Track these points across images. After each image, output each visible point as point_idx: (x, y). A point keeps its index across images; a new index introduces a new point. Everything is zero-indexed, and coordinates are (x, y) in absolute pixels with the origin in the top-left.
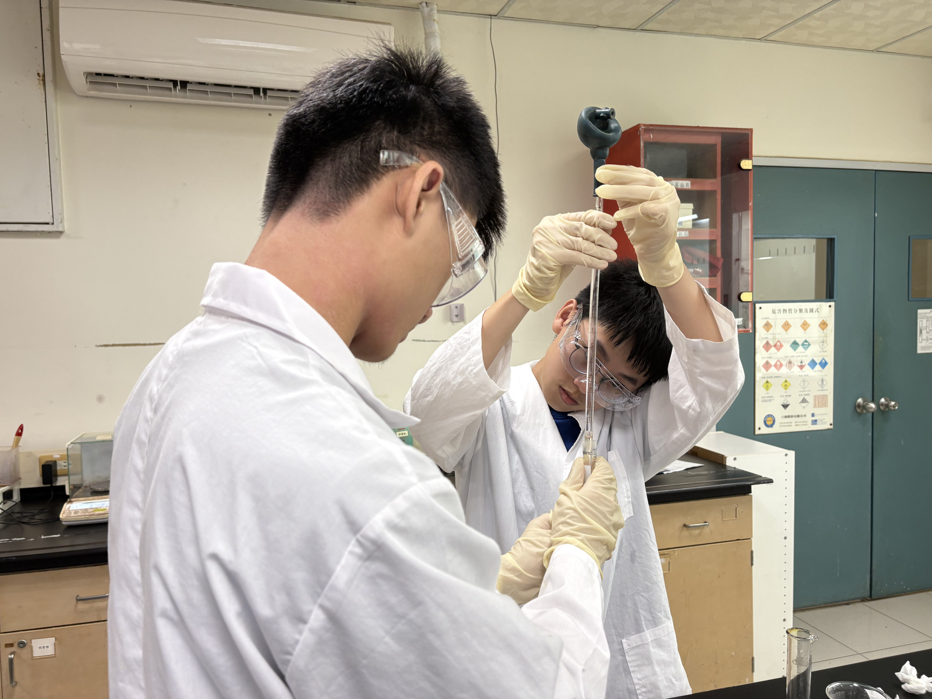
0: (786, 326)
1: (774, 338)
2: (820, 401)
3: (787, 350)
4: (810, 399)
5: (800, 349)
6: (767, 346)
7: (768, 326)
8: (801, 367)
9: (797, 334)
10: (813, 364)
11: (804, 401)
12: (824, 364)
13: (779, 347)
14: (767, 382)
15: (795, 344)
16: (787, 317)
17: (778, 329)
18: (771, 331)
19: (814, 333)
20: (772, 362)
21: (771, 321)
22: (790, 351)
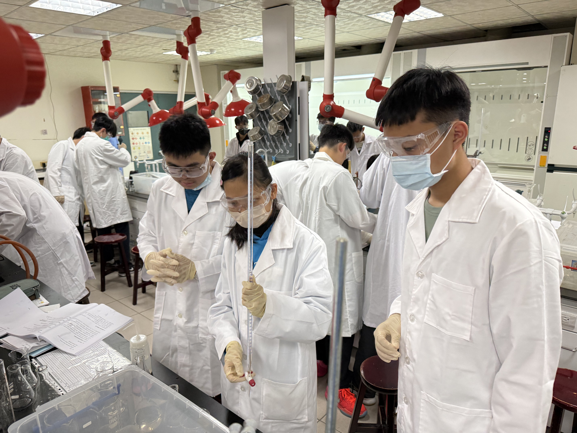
0: (137, 133)
1: (134, 137)
2: (149, 152)
3: (138, 140)
4: (146, 152)
5: (142, 139)
6: (133, 139)
7: (132, 134)
8: (143, 144)
9: (140, 135)
10: (146, 143)
11: (145, 152)
12: (149, 143)
13: (136, 139)
15: (140, 138)
16: (138, 131)
18: (134, 135)
19: (145, 134)
20: (135, 143)
21: (133, 132)
22: (140, 140)
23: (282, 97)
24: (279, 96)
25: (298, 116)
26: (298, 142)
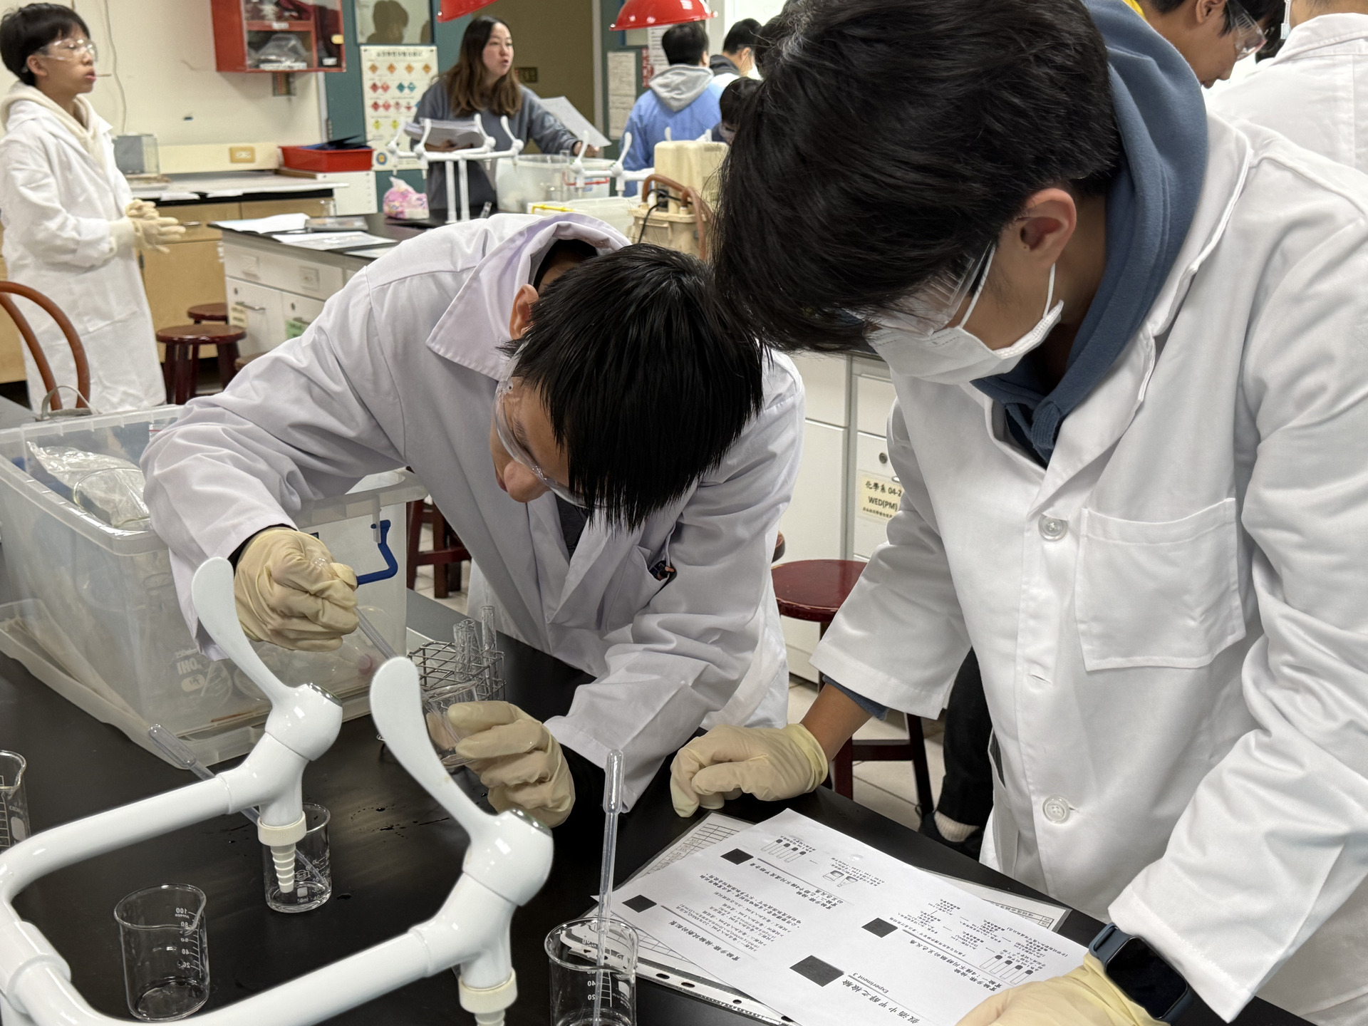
0: (391, 69)
1: (380, 80)
3: (394, 91)
5: (406, 91)
6: (374, 88)
7: (374, 68)
9: (401, 76)
13: (386, 88)
14: (377, 122)
15: (401, 87)
16: (391, 59)
17: (383, 70)
18: (378, 72)
19: (419, 76)
20: (381, 102)
21: (377, 64)
22: (397, 93)
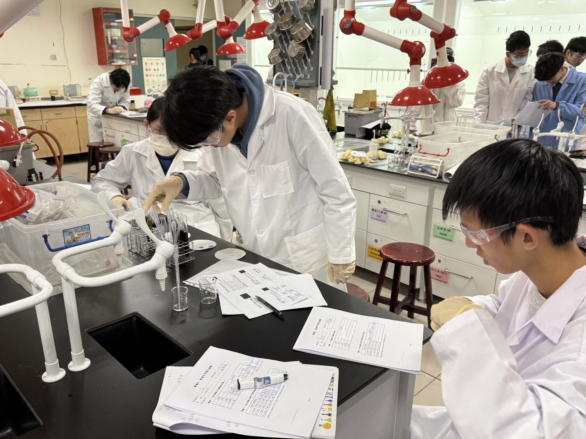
0: (152, 64)
1: (148, 68)
2: (163, 86)
3: (153, 71)
4: (160, 85)
5: (156, 71)
6: (147, 70)
7: (146, 64)
8: (157, 76)
9: (155, 66)
10: (160, 75)
12: (164, 75)
13: (150, 70)
14: (148, 80)
15: (155, 70)
16: (152, 61)
17: (149, 65)
19: (160, 66)
20: (149, 74)
23: (305, 16)
24: (302, 14)
25: (321, 37)
26: (320, 65)
